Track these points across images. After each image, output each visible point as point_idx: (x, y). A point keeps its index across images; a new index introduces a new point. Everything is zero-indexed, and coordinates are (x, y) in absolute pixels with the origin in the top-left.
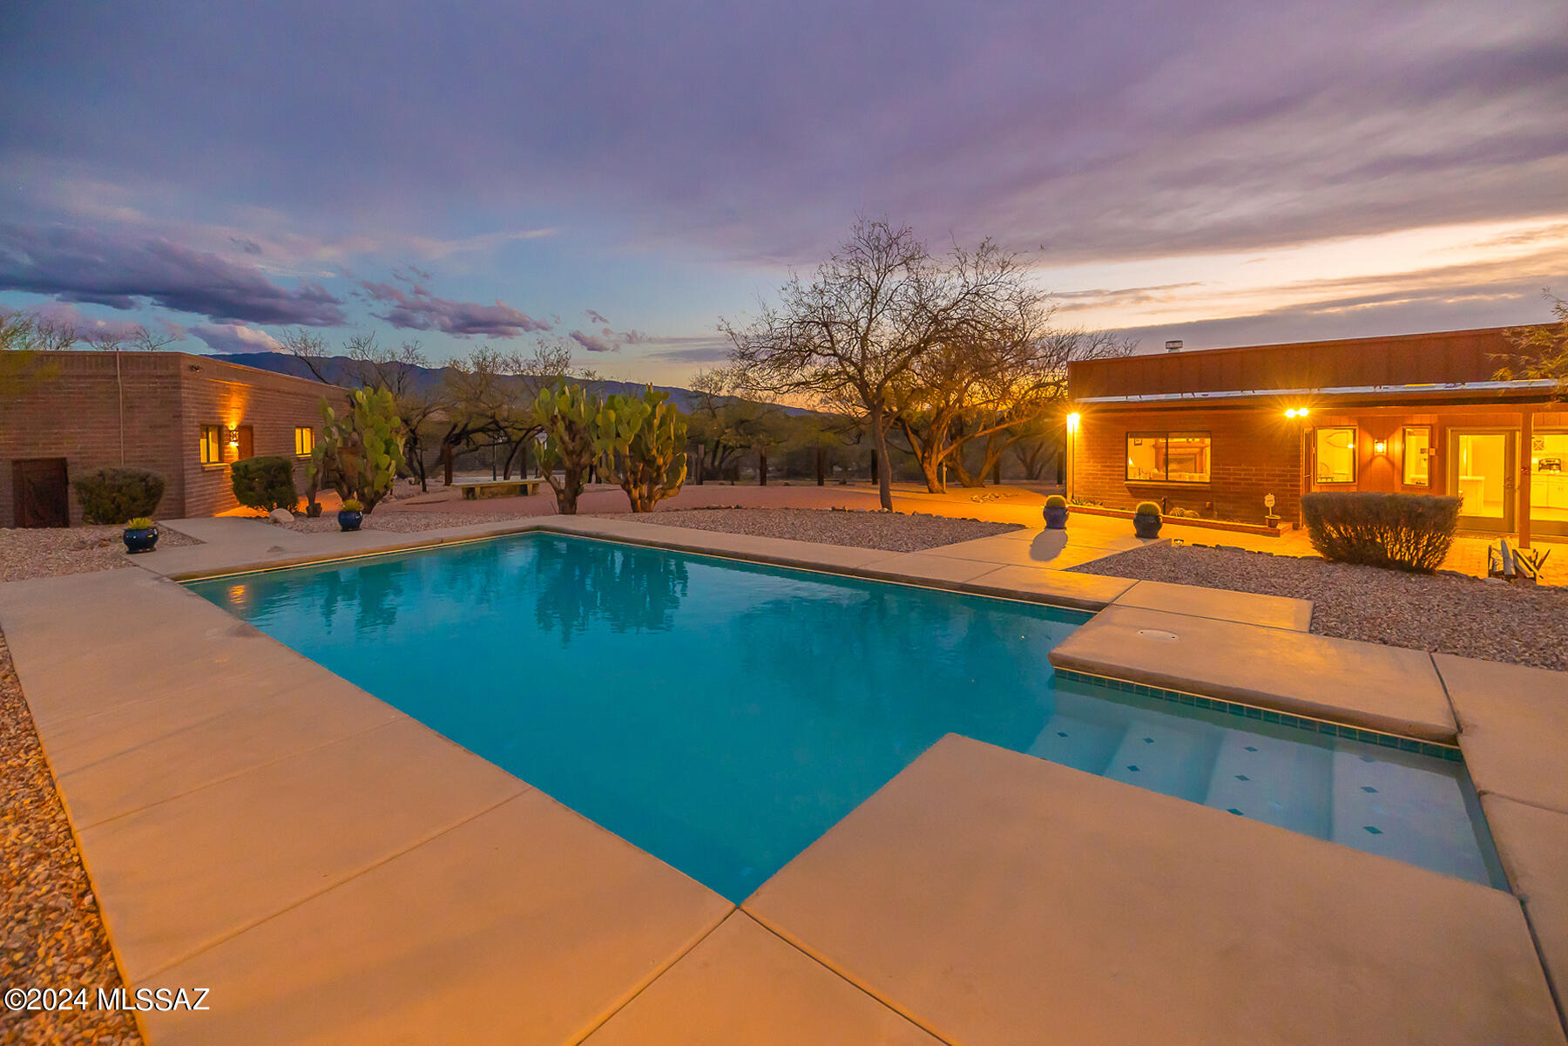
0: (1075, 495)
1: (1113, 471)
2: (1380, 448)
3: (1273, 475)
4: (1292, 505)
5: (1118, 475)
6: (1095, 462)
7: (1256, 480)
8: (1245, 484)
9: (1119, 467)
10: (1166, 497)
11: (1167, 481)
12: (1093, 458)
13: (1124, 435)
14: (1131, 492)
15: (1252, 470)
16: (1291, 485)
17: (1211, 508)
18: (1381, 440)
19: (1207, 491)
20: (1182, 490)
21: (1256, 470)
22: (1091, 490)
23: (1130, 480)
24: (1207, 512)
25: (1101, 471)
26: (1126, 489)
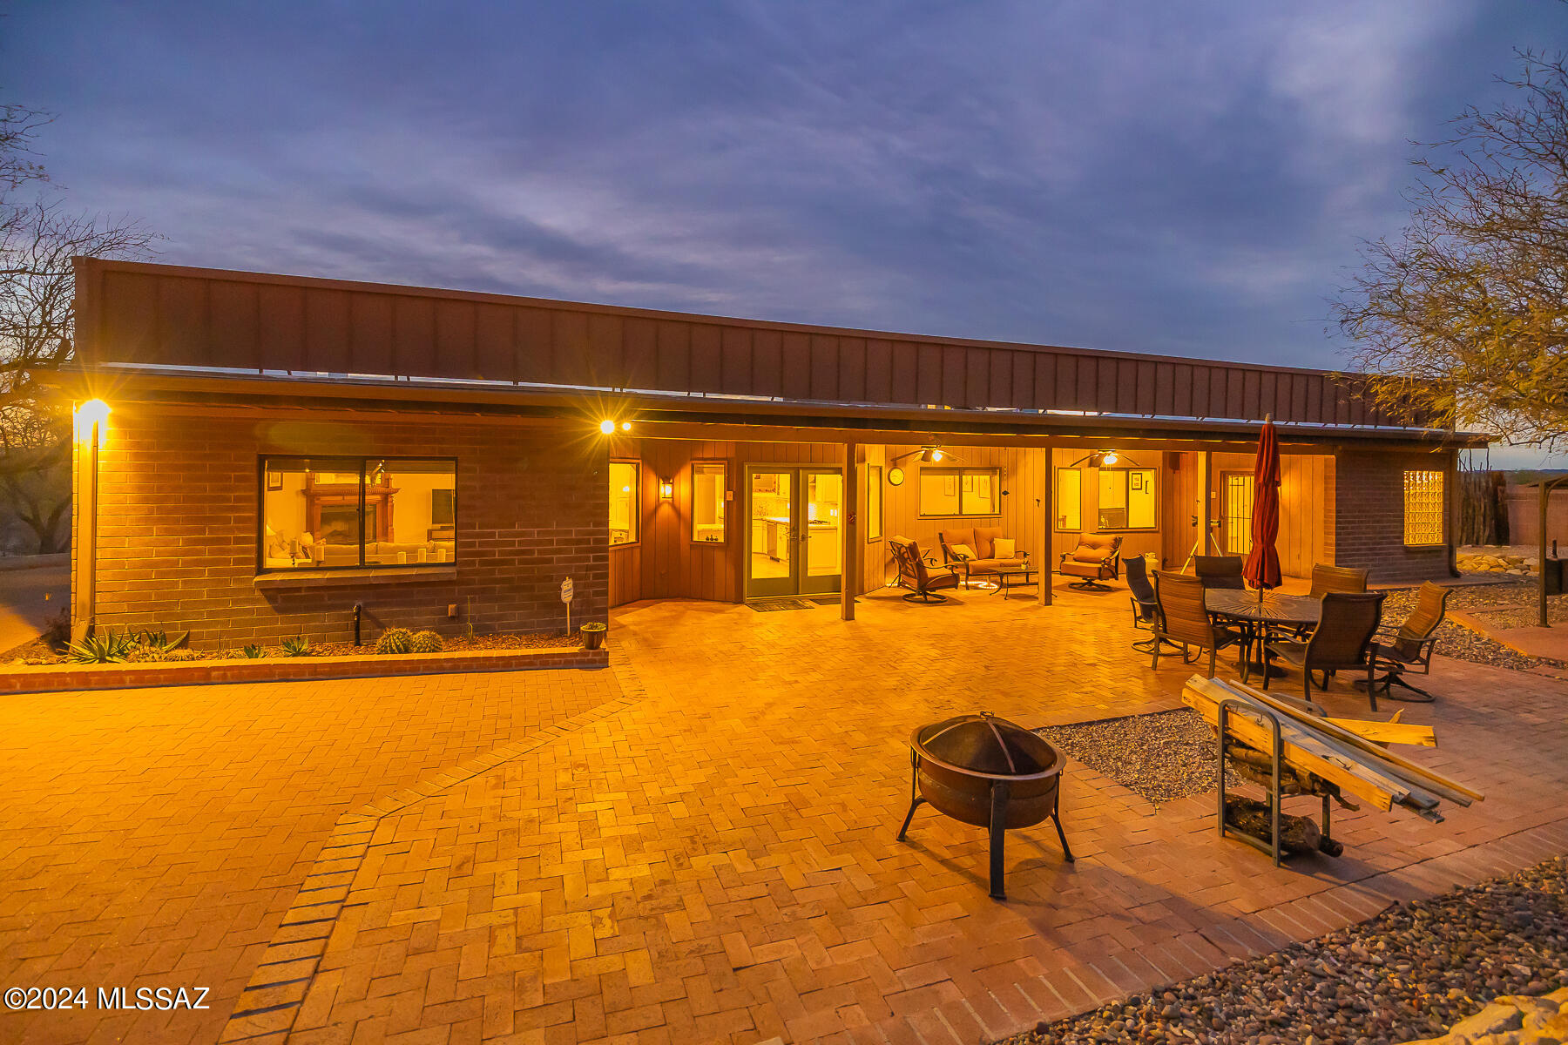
0: (98, 624)
1: (223, 552)
2: (666, 490)
3: (567, 542)
4: (596, 594)
5: (237, 562)
6: (169, 532)
7: (540, 552)
8: (521, 562)
9: (238, 541)
10: (360, 603)
11: (363, 566)
12: (159, 521)
13: (254, 462)
14: (270, 599)
15: (531, 534)
16: (596, 559)
17: (458, 617)
18: (667, 478)
19: (450, 582)
20: (399, 585)
21: (539, 533)
22: (152, 607)
23: (270, 571)
24: (451, 628)
25: (186, 553)
26: (257, 594)
